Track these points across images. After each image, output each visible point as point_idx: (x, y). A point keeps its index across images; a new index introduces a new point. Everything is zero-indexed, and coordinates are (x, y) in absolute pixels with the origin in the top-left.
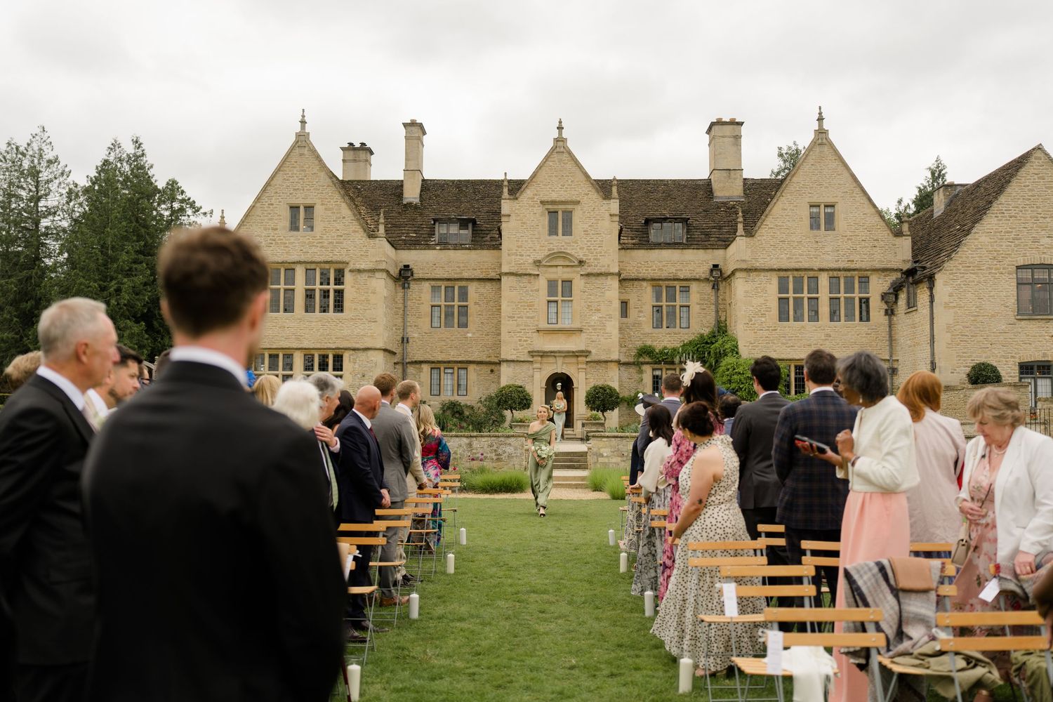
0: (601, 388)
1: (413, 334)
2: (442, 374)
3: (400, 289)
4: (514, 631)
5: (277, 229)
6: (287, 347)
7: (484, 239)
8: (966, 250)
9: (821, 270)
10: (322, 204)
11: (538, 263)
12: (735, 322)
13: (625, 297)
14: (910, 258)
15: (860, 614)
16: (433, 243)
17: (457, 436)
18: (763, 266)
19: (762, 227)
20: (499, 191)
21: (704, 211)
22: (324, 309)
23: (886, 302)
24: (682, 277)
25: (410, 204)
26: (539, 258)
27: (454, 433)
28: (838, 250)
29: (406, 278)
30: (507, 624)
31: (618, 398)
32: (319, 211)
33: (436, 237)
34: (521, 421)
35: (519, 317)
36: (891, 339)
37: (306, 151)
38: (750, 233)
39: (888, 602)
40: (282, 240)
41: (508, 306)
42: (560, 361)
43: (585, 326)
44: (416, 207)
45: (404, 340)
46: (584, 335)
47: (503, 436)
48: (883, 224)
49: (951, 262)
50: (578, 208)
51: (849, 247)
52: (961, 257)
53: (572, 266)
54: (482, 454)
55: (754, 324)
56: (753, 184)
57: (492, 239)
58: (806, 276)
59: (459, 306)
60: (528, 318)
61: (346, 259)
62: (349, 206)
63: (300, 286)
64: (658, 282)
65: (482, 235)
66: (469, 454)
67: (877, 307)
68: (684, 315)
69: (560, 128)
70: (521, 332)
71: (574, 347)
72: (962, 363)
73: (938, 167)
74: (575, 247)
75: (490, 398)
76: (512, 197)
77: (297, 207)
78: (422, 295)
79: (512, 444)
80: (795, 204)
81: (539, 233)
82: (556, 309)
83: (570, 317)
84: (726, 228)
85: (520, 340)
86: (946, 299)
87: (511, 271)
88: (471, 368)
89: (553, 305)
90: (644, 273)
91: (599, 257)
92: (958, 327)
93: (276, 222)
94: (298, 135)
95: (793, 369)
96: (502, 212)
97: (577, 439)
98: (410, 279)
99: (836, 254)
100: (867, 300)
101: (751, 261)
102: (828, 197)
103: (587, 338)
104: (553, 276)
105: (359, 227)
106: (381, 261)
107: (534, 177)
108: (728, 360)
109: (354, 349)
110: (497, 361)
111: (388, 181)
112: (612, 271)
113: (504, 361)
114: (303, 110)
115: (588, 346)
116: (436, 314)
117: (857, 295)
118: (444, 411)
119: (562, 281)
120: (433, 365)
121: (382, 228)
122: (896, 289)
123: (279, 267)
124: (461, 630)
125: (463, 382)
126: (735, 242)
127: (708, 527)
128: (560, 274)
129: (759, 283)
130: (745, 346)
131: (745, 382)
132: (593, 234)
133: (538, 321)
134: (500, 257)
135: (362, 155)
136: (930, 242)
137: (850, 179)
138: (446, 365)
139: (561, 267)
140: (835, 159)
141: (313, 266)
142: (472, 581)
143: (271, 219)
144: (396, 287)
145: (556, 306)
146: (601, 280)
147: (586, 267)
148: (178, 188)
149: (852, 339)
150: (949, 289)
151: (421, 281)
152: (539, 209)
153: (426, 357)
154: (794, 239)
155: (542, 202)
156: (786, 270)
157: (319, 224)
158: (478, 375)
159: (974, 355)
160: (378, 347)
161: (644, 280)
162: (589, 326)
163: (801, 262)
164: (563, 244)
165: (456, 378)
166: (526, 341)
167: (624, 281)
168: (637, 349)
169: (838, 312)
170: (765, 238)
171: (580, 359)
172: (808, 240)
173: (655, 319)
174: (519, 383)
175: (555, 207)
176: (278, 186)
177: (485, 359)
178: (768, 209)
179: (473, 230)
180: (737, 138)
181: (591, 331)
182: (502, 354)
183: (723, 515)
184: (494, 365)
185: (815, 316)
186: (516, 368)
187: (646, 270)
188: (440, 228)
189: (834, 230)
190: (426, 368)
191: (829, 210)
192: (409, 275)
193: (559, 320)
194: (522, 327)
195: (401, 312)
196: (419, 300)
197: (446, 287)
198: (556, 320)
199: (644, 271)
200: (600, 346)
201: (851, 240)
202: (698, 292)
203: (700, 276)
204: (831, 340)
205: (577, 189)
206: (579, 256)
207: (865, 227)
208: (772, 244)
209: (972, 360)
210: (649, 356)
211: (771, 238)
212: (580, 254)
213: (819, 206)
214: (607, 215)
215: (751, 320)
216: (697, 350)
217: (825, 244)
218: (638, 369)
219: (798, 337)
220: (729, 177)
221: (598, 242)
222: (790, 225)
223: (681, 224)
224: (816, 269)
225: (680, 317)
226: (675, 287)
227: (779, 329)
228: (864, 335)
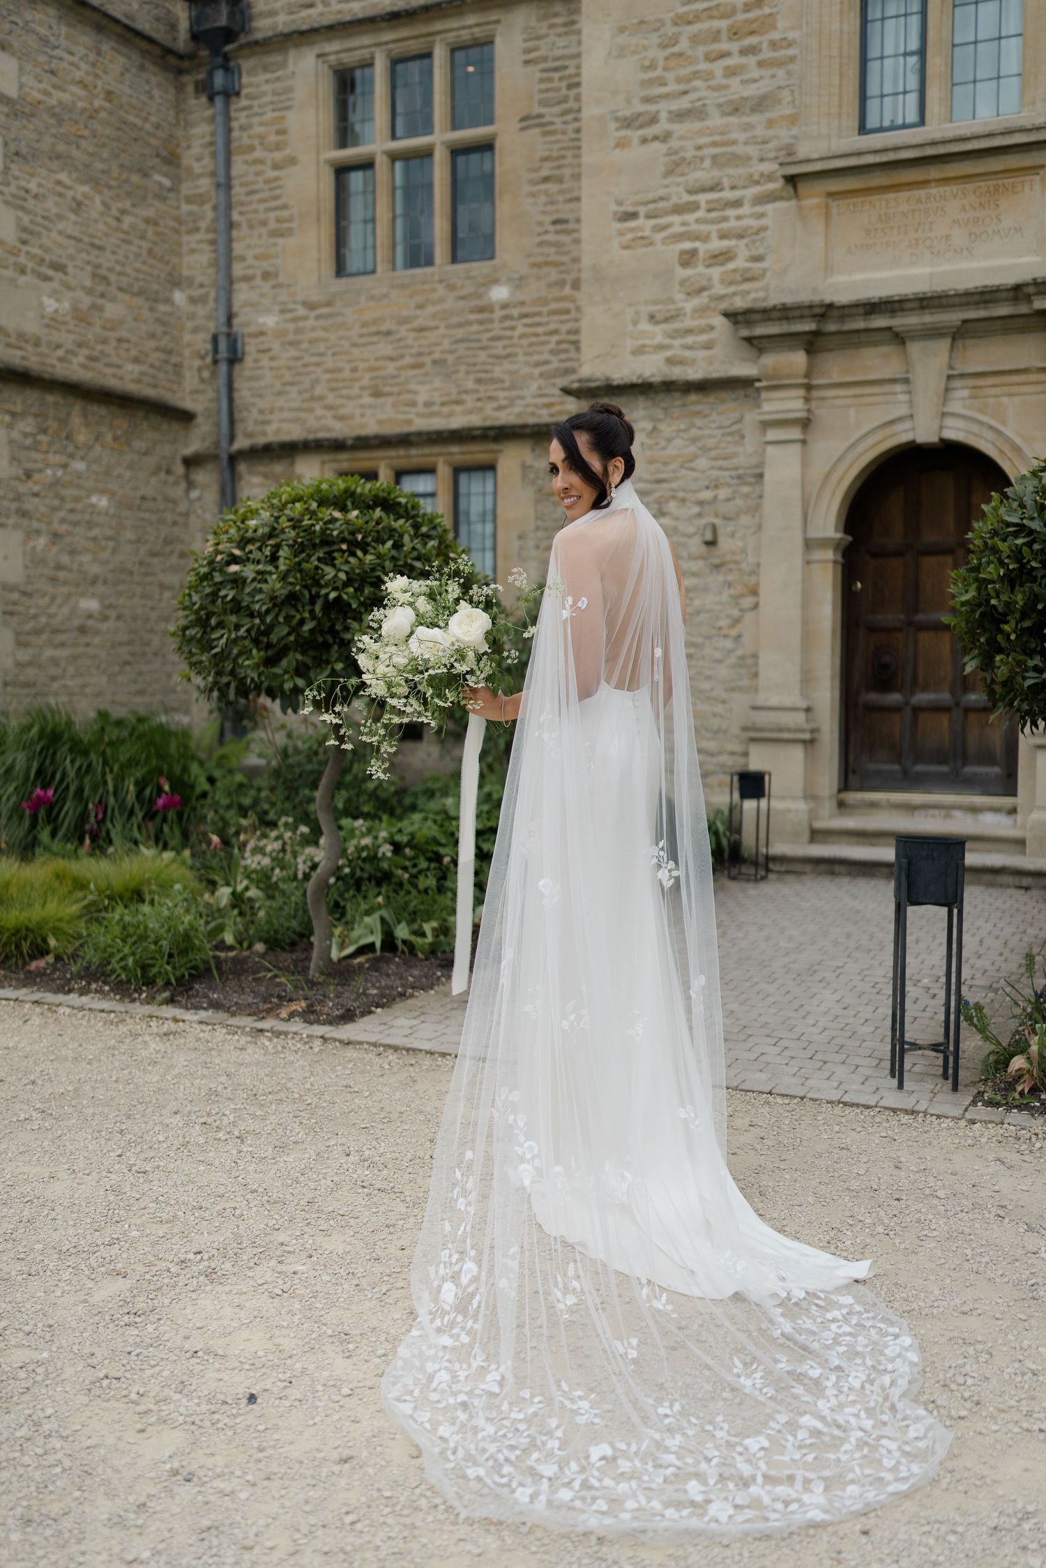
3: (198, 107)
29: (223, 43)
35: (680, 116)
41: (622, 52)
42: (930, 361)
45: (225, 350)
59: (458, 152)
60: (735, 109)
70: (694, 207)
71: (1029, 259)
82: (915, 26)
83: (1012, 66)
85: (688, 258)
98: (237, 45)
113: (593, 393)
116: (356, 205)
120: (347, 462)
133: (793, 120)
138: (400, 456)
151: (284, 49)
153: (311, 422)
166: (726, 252)
182: (588, 351)
186: (666, 429)
192: (223, 21)
193: (933, 93)
194: (701, 175)
195: (210, 214)
196: (278, 147)
197: (396, 62)
198: (912, 99)
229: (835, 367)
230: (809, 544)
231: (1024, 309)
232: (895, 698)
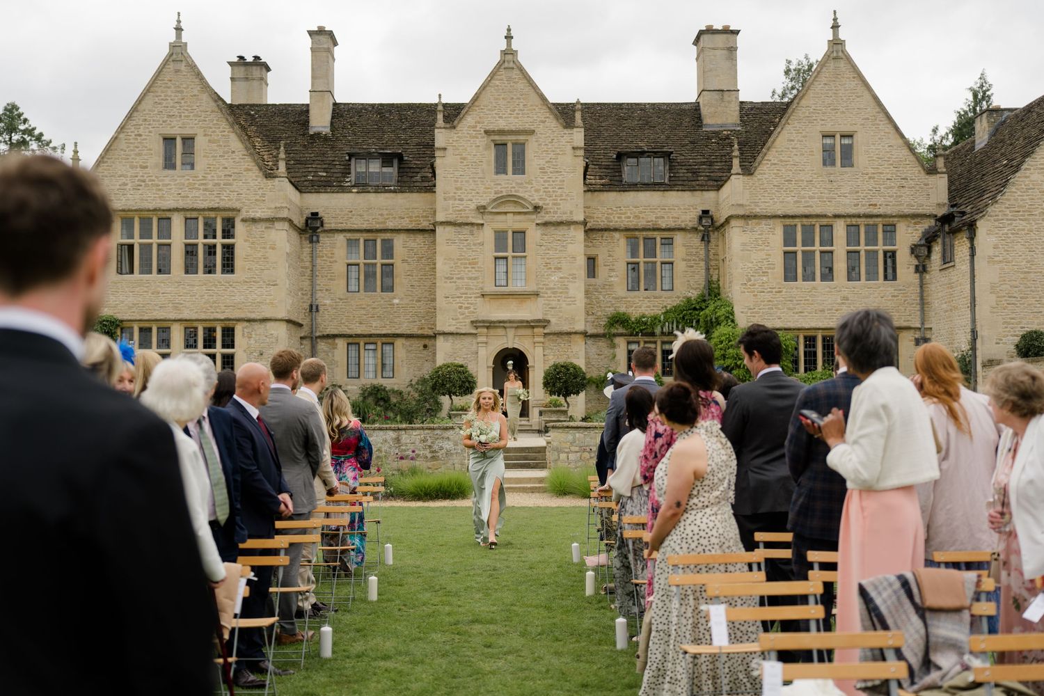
0: (562, 366)
1: (324, 300)
2: (362, 351)
3: (306, 244)
4: (453, 670)
5: (146, 167)
6: (162, 318)
7: (414, 179)
8: (1014, 190)
9: (836, 216)
10: (205, 135)
11: (482, 209)
12: (730, 282)
13: (592, 252)
14: (946, 201)
15: (880, 638)
16: (349, 184)
17: (380, 429)
18: (764, 212)
19: (764, 162)
20: (431, 118)
21: (691, 142)
22: (210, 270)
23: (917, 257)
24: (664, 226)
25: (318, 135)
26: (483, 203)
27: (377, 425)
28: (857, 192)
29: (315, 229)
30: (444, 662)
31: (584, 378)
32: (200, 143)
33: (352, 177)
35: (458, 278)
36: (923, 303)
37: (183, 67)
38: (748, 170)
39: (912, 624)
40: (153, 181)
41: (445, 264)
42: (511, 332)
43: (542, 289)
44: (326, 138)
45: (313, 309)
46: (541, 301)
47: (439, 428)
48: (912, 158)
49: (997, 206)
50: (532, 139)
51: (870, 188)
52: (1009, 200)
53: (525, 213)
54: (413, 452)
55: (754, 285)
56: (752, 109)
57: (424, 179)
58: (817, 223)
59: (382, 265)
60: (470, 278)
61: (237, 205)
62: (239, 136)
63: (178, 239)
64: (633, 233)
65: (410, 175)
66: (397, 451)
67: (905, 262)
68: (667, 274)
69: (509, 37)
70: (462, 297)
71: (528, 315)
72: (1009, 332)
73: (982, 86)
74: (529, 189)
75: (423, 381)
76: (448, 126)
77: (172, 139)
78: (335, 250)
79: (451, 437)
80: (804, 134)
81: (483, 171)
82: (505, 267)
83: (523, 278)
84: (719, 164)
85: (460, 308)
86: (991, 252)
87: (449, 220)
88: (399, 343)
89: (502, 262)
90: (617, 222)
91: (559, 201)
92: (1004, 286)
93: (146, 157)
94: (173, 46)
95: (802, 340)
96: (437, 145)
97: (533, 431)
98: (319, 230)
99: (855, 196)
100: (894, 253)
101: (750, 205)
102: (845, 125)
103: (544, 304)
104: (501, 226)
105: (254, 164)
106: (282, 207)
107: (476, 100)
108: (722, 330)
109: (249, 321)
110: (430, 333)
111: (290, 105)
112: (575, 219)
113: (440, 334)
114: (179, 13)
115: (546, 314)
116: (354, 275)
117: (880, 248)
118: (365, 398)
119: (513, 232)
120: (350, 340)
121: (282, 166)
122: (929, 240)
123: (151, 216)
124: (386, 670)
125: (388, 361)
126: (729, 181)
127: (689, 537)
128: (511, 223)
129: (759, 232)
130: (742, 312)
132: (550, 172)
133: (483, 283)
134: (434, 202)
135: (256, 72)
136: (970, 181)
137: (873, 103)
138: (367, 340)
139: (511, 215)
140: (854, 78)
141: (194, 215)
142: (400, 610)
143: (139, 155)
144: (301, 241)
145: (505, 263)
146: (562, 231)
147: (542, 214)
148: (20, 115)
149: (874, 302)
150: (993, 240)
151: (334, 233)
152: (483, 141)
153: (340, 329)
154: (803, 178)
155: (486, 132)
156: (793, 217)
157: (201, 161)
158: (408, 351)
160: (280, 316)
161: (616, 230)
162: (547, 289)
163: (812, 207)
164: (514, 185)
165: (380, 356)
166: (467, 308)
167: (591, 231)
168: (608, 318)
169: (857, 269)
170: (766, 176)
171: (536, 330)
172: (820, 179)
173: (630, 279)
174: (459, 361)
175: (504, 138)
176: (147, 112)
177: (416, 331)
178: (771, 140)
179: (399, 168)
180: (732, 50)
181: (549, 295)
182: (438, 325)
183: (708, 521)
184: (428, 339)
185: (828, 274)
186: (456, 342)
187: (618, 218)
188: (357, 165)
189: (852, 166)
190: (341, 344)
191: (846, 141)
192: (318, 225)
193: (510, 282)
194: (462, 291)
195: (309, 272)
196: (331, 258)
197: (365, 241)
198: (505, 281)
199: (616, 219)
200: (561, 314)
201: (874, 178)
202: (684, 245)
203: (687, 225)
204: (850, 304)
205: (531, 115)
206: (534, 200)
207: (891, 162)
208: (776, 184)
209: (1022, 328)
210: (623, 327)
211: (774, 176)
212: (536, 198)
213: (834, 136)
214: (569, 147)
215: (750, 280)
216: (683, 318)
217: (842, 184)
218: (609, 342)
219: (808, 300)
220: (722, 99)
221: (558, 183)
222: (797, 160)
223: (662, 160)
224: (830, 215)
225: (662, 277)
226: (655, 239)
227: (785, 290)
228: (890, 298)
229: (492, 332)
230: (488, 367)
231: (528, 324)
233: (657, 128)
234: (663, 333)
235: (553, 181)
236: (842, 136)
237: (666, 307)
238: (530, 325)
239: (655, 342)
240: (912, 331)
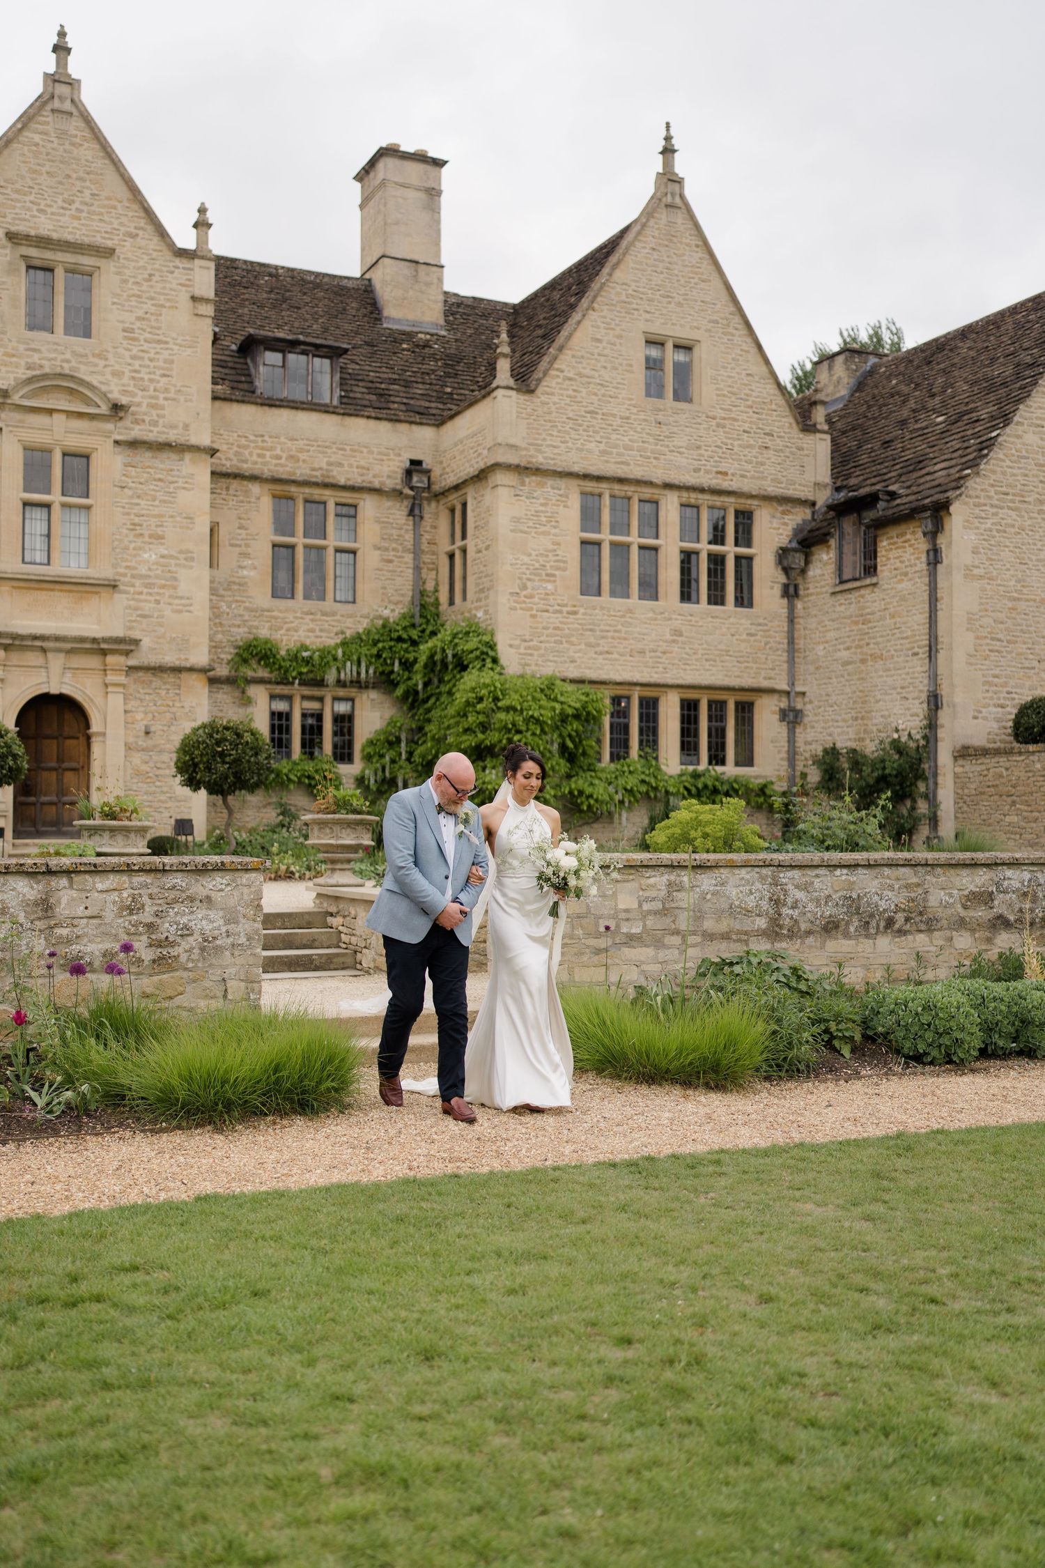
0: (226, 728)
8: (1001, 456)
9: (668, 486)
11: (1, 398)
12: (482, 591)
13: (215, 517)
14: (829, 478)
18: (550, 465)
19: (552, 372)
21: (367, 343)
23: (786, 570)
24: (342, 481)
26: (3, 385)
28: (699, 448)
34: (112, 816)
36: (793, 649)
42: (57, 662)
43: (125, 575)
46: (120, 600)
48: (779, 400)
49: (978, 480)
50: (108, 266)
51: (719, 443)
52: (994, 472)
53: (92, 417)
55: (531, 597)
58: (637, 495)
64: (286, 488)
67: (767, 578)
68: (345, 571)
69: (61, 49)
71: (95, 627)
72: (991, 698)
74: (100, 368)
80: (618, 331)
81: (2, 318)
82: (45, 524)
83: (83, 550)
86: (968, 559)
89: (39, 514)
90: (256, 463)
91: (161, 402)
92: (985, 620)
99: (695, 454)
100: (750, 559)
101: (526, 449)
102: (681, 326)
103: (129, 607)
104: (38, 439)
108: (471, 679)
112: (194, 440)
115: (130, 628)
117: (731, 549)
119: (64, 454)
122: (809, 541)
126: (486, 402)
128: (60, 433)
129: (542, 501)
130: (511, 646)
131: (523, 728)
132: (146, 341)
137: (725, 296)
139: (63, 417)
145: (45, 516)
146: (166, 462)
147: (127, 422)
149: (720, 642)
150: (972, 537)
152: (3, 254)
154: (615, 411)
155: (11, 236)
156: (599, 479)
159: (1012, 682)
161: (254, 478)
162: (133, 576)
163: (628, 464)
164: (68, 356)
169: (696, 582)
170: (555, 399)
171: (110, 659)
172: (642, 416)
173: (278, 575)
175: (48, 255)
178: (564, 333)
180: (434, 193)
181: (138, 589)
185: (650, 589)
187: (259, 455)
189: (690, 401)
191: (681, 357)
193: (54, 555)
198: (45, 553)
199: (255, 458)
200: (163, 630)
201: (724, 427)
202: (378, 521)
203: (382, 483)
204: (684, 643)
205: (106, 218)
206: (111, 392)
207: (749, 403)
208: (571, 415)
209: (1008, 693)
210: (266, 665)
211: (568, 401)
212: (113, 387)
213: (663, 344)
214: (184, 297)
215: (525, 587)
216: (378, 656)
217: (675, 429)
218: (237, 693)
219: (619, 631)
220: (416, 277)
221: (161, 364)
222: (607, 378)
223: (327, 362)
224: (655, 480)
225: (335, 577)
226: (325, 503)
227: (582, 610)
228: (744, 637)
229: (15, 658)
231: (95, 646)
232: (32, 799)
233: (303, 311)
234: (340, 683)
235: (151, 360)
236: (676, 346)
237: (343, 633)
238: (99, 648)
239: (321, 699)
240: (776, 696)
